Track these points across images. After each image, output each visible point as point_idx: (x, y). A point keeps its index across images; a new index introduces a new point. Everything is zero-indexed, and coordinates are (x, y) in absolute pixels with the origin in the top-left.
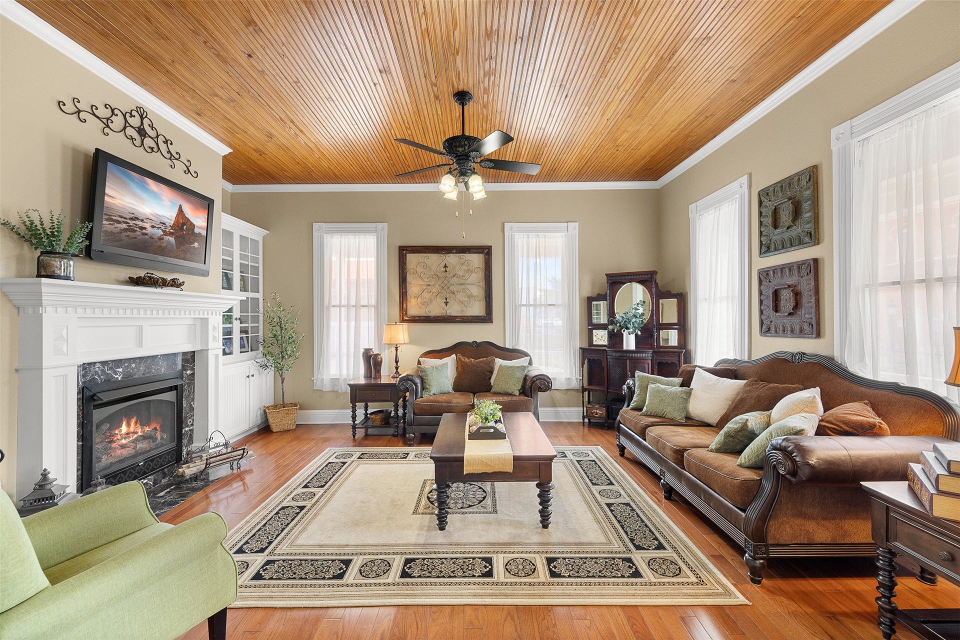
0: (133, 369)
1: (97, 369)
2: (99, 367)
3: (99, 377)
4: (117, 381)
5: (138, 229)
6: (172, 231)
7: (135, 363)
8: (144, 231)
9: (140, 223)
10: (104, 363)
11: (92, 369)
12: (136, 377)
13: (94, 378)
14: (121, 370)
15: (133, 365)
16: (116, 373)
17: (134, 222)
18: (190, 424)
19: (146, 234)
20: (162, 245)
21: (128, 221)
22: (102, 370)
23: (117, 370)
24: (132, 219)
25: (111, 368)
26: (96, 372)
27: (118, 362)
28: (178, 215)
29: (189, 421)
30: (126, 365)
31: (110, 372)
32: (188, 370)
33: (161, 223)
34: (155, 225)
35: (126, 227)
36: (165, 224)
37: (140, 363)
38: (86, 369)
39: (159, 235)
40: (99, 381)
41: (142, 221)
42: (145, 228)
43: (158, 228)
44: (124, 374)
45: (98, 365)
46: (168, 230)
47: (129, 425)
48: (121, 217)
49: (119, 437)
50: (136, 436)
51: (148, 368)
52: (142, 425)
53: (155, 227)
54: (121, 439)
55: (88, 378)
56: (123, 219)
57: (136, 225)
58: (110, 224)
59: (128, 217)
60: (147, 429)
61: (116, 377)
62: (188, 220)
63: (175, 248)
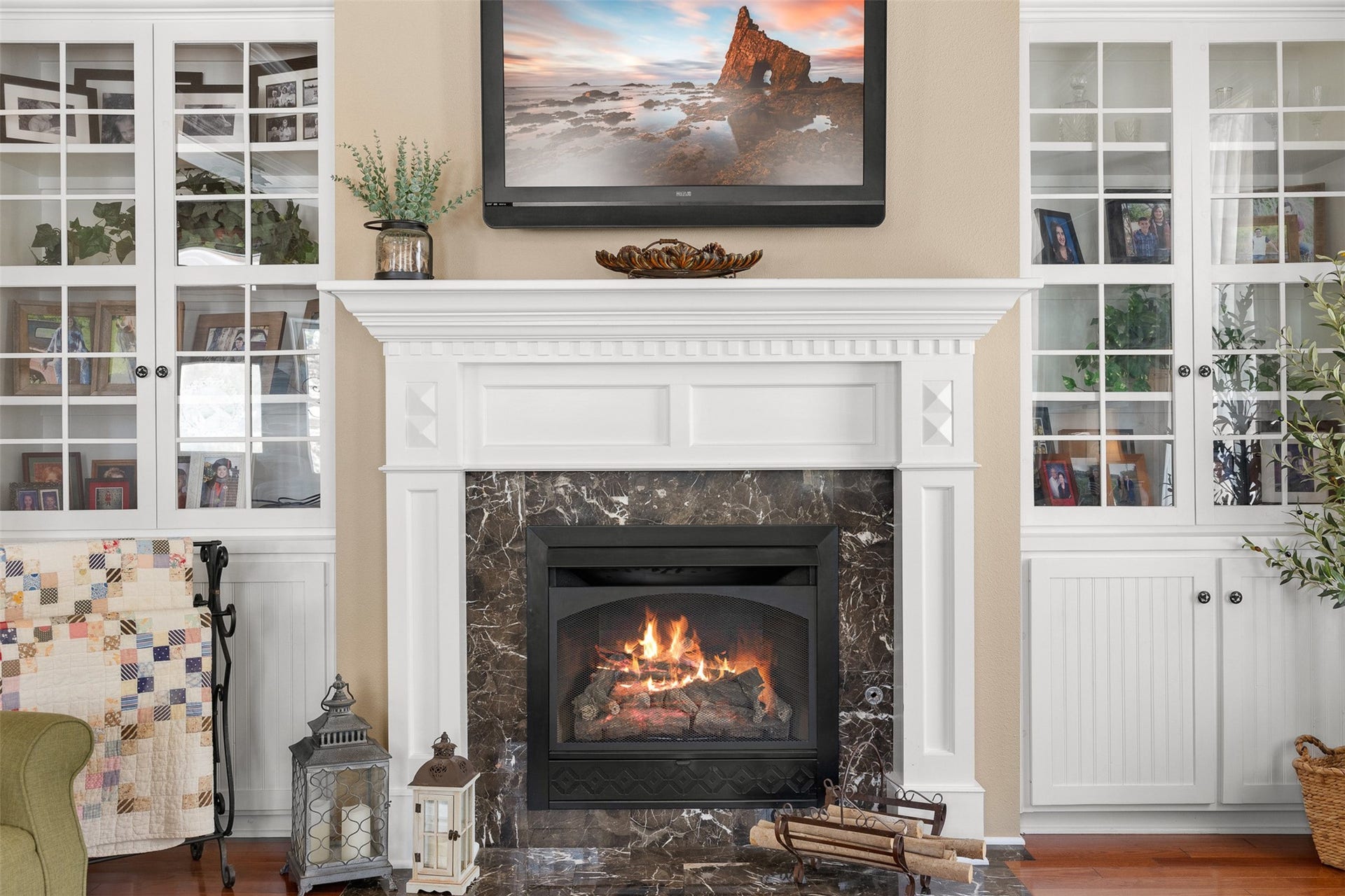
0: (660, 502)
1: (561, 491)
2: (565, 487)
3: (567, 509)
4: (613, 527)
5: (603, 124)
6: (717, 100)
7: (664, 485)
8: (623, 124)
9: (607, 106)
10: (577, 476)
11: (548, 488)
12: (672, 522)
13: (554, 512)
14: (624, 500)
15: (662, 493)
16: (611, 506)
17: (590, 107)
18: (874, 702)
19: (631, 131)
20: (686, 151)
21: (572, 108)
22: (575, 496)
23: (615, 499)
24: (582, 100)
25: (597, 493)
26: (558, 496)
27: (617, 480)
28: (736, 44)
29: (870, 690)
30: (640, 488)
31: (594, 501)
32: (861, 530)
33: (675, 85)
34: (655, 98)
35: (569, 125)
36: (690, 85)
37: (681, 488)
38: (534, 486)
39: (674, 125)
40: (567, 520)
41: (614, 96)
42: (625, 116)
43: (666, 103)
44: (634, 513)
45: (563, 481)
46: (701, 103)
47: (664, 639)
48: (551, 103)
49: (636, 668)
50: (688, 680)
51: (709, 505)
52: (709, 652)
53: (658, 103)
54: (644, 677)
55: (540, 509)
56: (557, 108)
57: (596, 112)
58: (524, 130)
59: (570, 98)
60: (725, 667)
61: (612, 515)
62: (780, 47)
63: (735, 151)
